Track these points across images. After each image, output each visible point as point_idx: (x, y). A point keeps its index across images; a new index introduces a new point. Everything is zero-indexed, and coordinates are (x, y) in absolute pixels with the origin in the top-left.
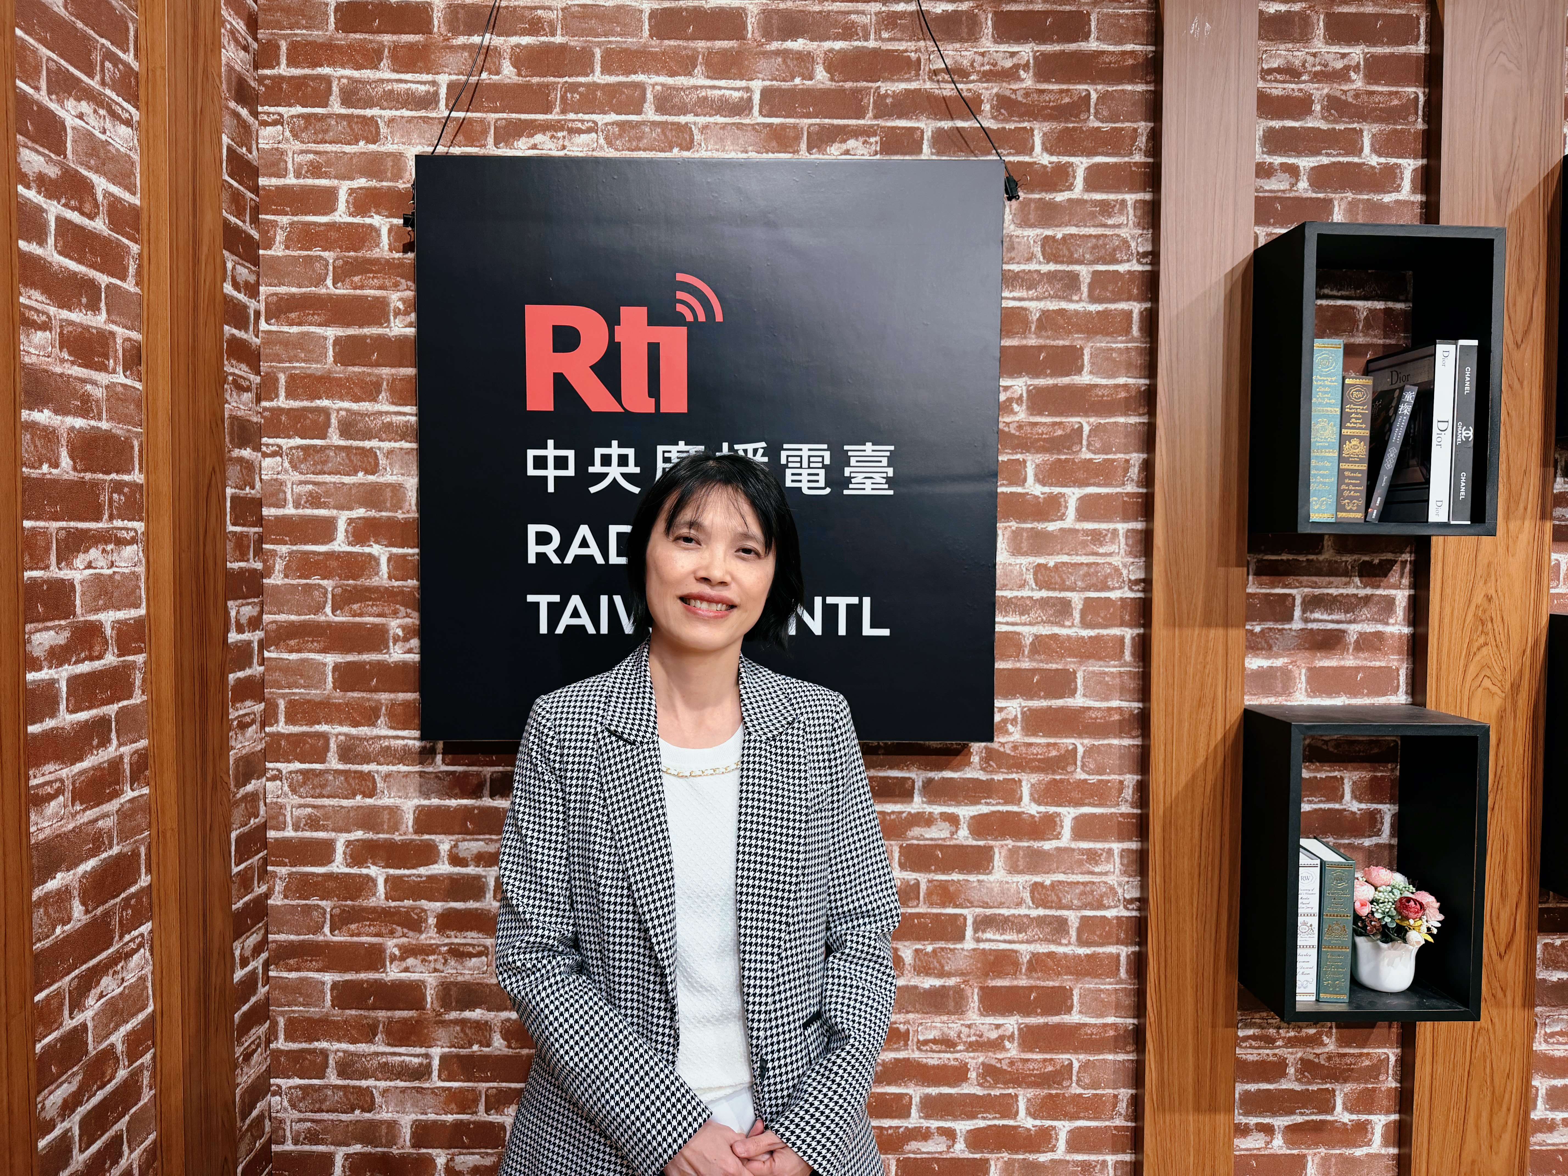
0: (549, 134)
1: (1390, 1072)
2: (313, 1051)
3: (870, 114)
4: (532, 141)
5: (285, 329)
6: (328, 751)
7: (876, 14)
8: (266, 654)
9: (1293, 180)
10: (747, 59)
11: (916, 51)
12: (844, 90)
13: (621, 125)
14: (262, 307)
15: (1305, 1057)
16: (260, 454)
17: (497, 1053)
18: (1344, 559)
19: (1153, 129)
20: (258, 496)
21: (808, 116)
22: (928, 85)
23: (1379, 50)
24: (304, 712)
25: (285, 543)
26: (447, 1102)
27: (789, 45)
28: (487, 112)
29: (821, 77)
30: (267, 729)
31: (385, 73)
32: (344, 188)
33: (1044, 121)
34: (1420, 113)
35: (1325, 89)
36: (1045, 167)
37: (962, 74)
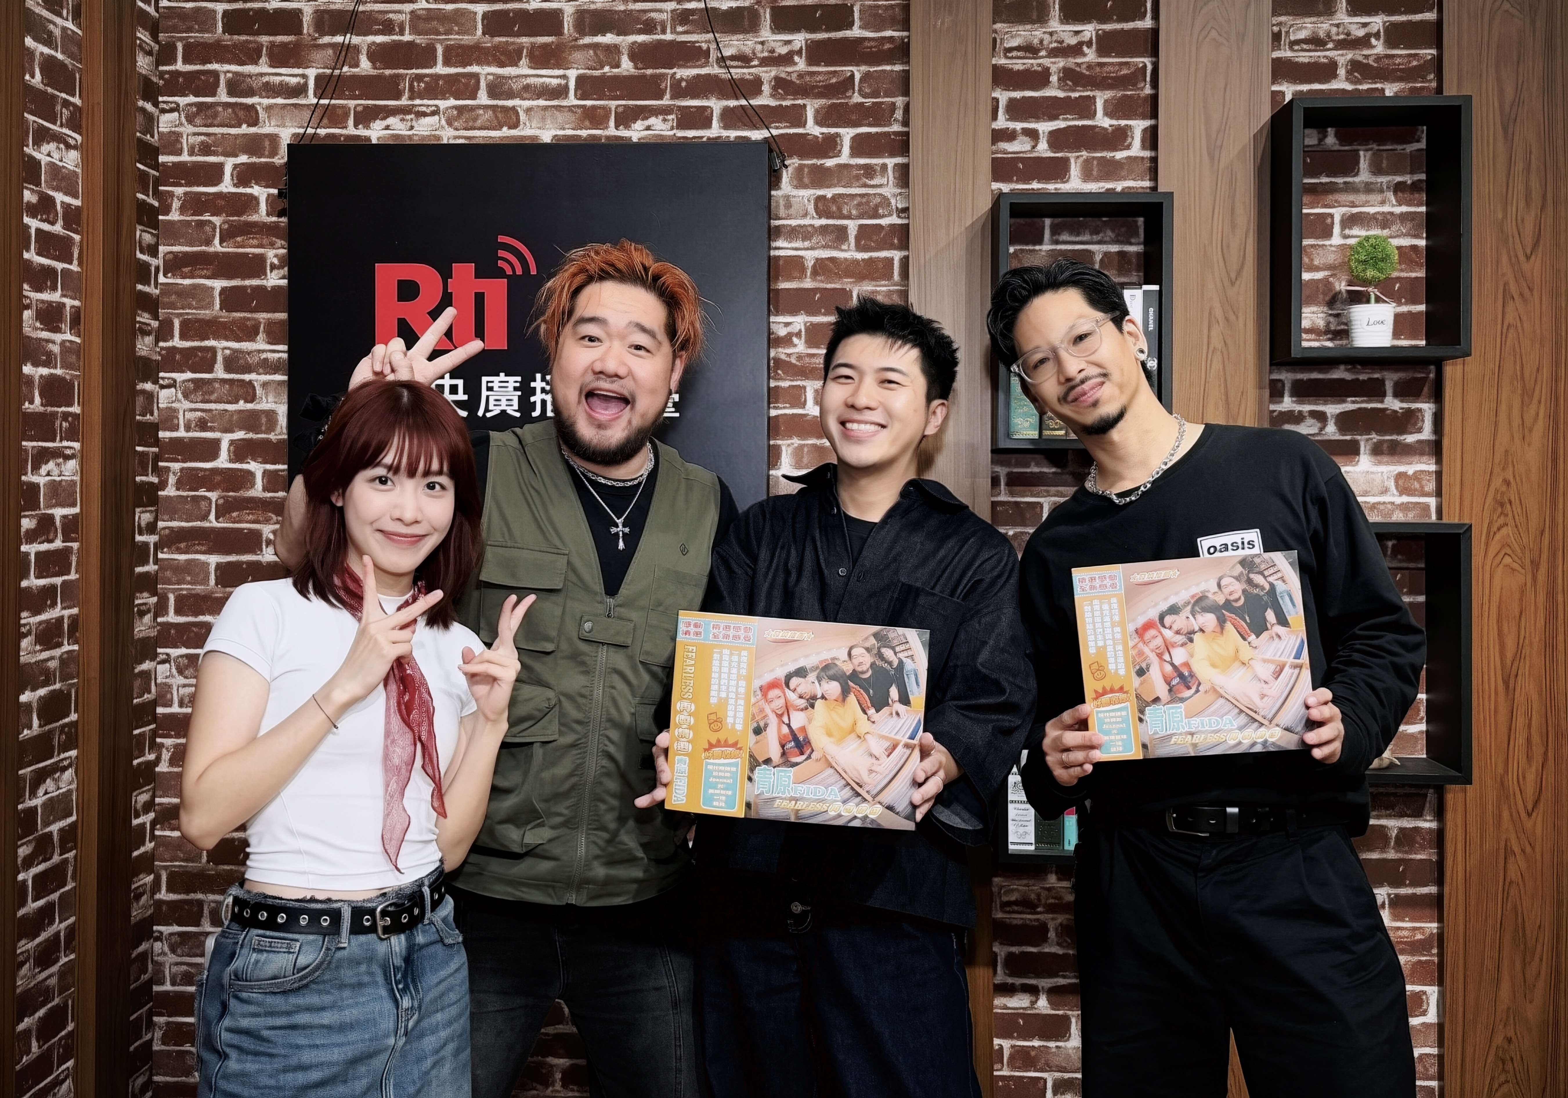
0: (399, 117)
2: (191, 901)
3: (668, 96)
4: (385, 123)
5: (180, 281)
7: (672, 11)
8: (160, 555)
9: (1034, 143)
10: (564, 52)
11: (706, 42)
12: (644, 76)
13: (459, 108)
14: (161, 264)
16: (158, 386)
19: (908, 103)
20: (156, 421)
21: (616, 98)
22: (717, 70)
23: (1109, 27)
24: (191, 604)
25: (177, 461)
27: (599, 39)
28: (348, 99)
30: (159, 620)
31: (263, 67)
32: (229, 164)
33: (816, 97)
34: (1148, 80)
35: (1061, 63)
36: (817, 137)
37: (744, 59)
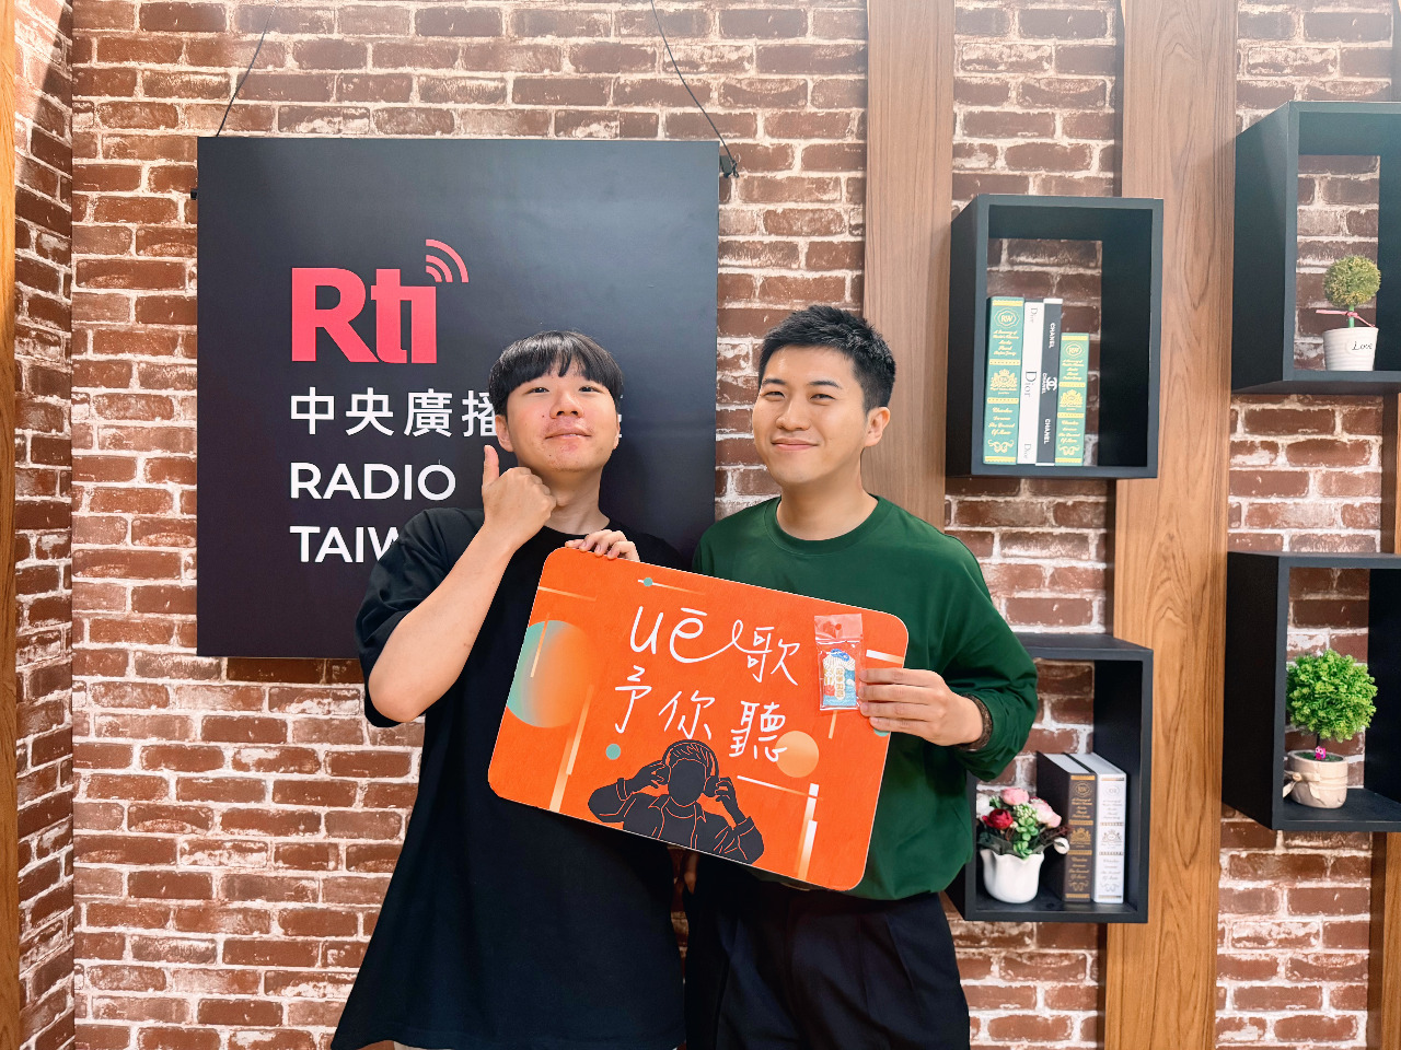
0: (326, 119)
1: (1088, 971)
2: (112, 935)
3: (611, 102)
4: (311, 126)
5: (94, 291)
6: (127, 665)
7: (616, 13)
8: (74, 579)
9: (991, 159)
10: (502, 53)
11: (651, 46)
12: (587, 80)
13: (390, 111)
14: (74, 272)
15: (1009, 955)
16: (70, 401)
17: (276, 939)
18: (1040, 500)
19: (863, 113)
20: (67, 438)
21: (556, 103)
22: (663, 76)
23: (1070, 43)
24: (106, 631)
25: (91, 480)
26: (231, 984)
27: (539, 40)
28: (272, 100)
29: (567, 70)
30: (74, 646)
31: (183, 66)
32: (146, 167)
33: (767, 107)
34: (1108, 99)
35: (1020, 77)
36: (767, 148)
37: (692, 65)
